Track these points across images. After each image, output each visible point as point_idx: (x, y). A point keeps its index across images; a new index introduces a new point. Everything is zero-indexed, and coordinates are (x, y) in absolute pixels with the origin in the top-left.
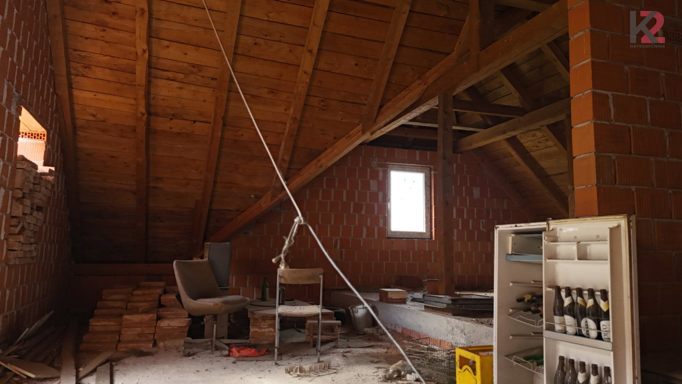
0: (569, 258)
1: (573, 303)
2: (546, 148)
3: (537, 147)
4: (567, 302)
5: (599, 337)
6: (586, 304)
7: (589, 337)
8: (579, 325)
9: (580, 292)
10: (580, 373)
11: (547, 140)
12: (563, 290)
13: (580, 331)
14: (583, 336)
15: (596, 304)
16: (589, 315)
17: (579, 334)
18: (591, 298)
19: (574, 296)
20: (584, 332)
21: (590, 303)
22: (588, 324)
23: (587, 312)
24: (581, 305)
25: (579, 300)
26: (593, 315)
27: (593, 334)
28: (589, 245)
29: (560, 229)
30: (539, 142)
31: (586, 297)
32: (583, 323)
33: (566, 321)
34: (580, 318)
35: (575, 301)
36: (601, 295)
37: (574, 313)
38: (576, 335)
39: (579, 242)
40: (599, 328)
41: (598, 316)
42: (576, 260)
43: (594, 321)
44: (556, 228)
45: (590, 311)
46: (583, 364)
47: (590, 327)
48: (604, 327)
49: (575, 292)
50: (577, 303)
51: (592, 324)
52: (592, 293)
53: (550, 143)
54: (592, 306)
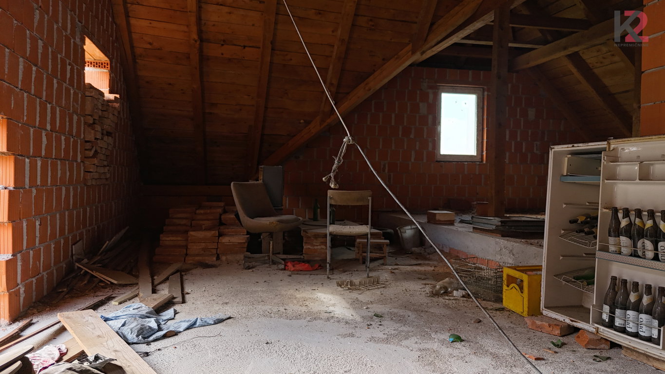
0: (629, 179)
1: (630, 224)
2: (611, 64)
3: (601, 63)
4: (624, 223)
5: (656, 258)
6: (644, 225)
7: (645, 258)
8: (635, 246)
9: (639, 213)
10: (632, 293)
11: (613, 55)
12: (621, 211)
13: (636, 251)
14: (639, 257)
15: (656, 226)
16: (646, 236)
17: (634, 254)
18: (650, 219)
19: (632, 218)
20: (640, 253)
21: (649, 224)
22: (645, 245)
23: (645, 233)
24: (639, 226)
25: (637, 220)
26: (651, 236)
27: (650, 254)
28: (652, 164)
29: (622, 149)
30: (604, 58)
31: (645, 218)
32: (639, 244)
33: (622, 242)
34: (636, 239)
35: (633, 223)
36: (662, 216)
37: (630, 234)
38: (631, 255)
39: (642, 162)
40: (656, 249)
41: (657, 237)
42: (638, 181)
43: (652, 242)
44: (617, 147)
45: (648, 232)
46: (636, 285)
47: (646, 248)
48: (663, 248)
49: (634, 213)
50: (635, 224)
51: (649, 245)
52: (652, 214)
53: (616, 58)
54: (651, 227)
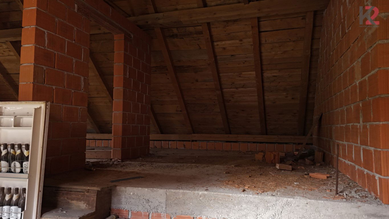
0: (8, 126)
4: (4, 152)
5: (21, 172)
6: (16, 153)
7: (15, 173)
8: (10, 166)
9: (13, 146)
10: (7, 195)
12: (2, 146)
13: (10, 169)
14: (12, 172)
15: (22, 152)
16: (17, 160)
17: (9, 171)
18: (19, 149)
19: (9, 149)
20: (13, 170)
21: (18, 152)
23: (16, 158)
24: (12, 154)
25: (12, 151)
26: (19, 159)
27: (18, 170)
28: (22, 118)
29: (5, 108)
31: (16, 149)
32: (12, 165)
33: (2, 164)
34: (11, 162)
35: (9, 152)
36: (25, 147)
37: (7, 159)
38: (7, 172)
39: (16, 116)
40: (22, 166)
41: (22, 159)
42: (13, 127)
43: (19, 162)
44: (2, 107)
45: (18, 157)
46: (9, 189)
47: (16, 166)
48: (25, 165)
49: (10, 146)
50: (10, 153)
51: (18, 164)
52: (20, 146)
54: (20, 154)
